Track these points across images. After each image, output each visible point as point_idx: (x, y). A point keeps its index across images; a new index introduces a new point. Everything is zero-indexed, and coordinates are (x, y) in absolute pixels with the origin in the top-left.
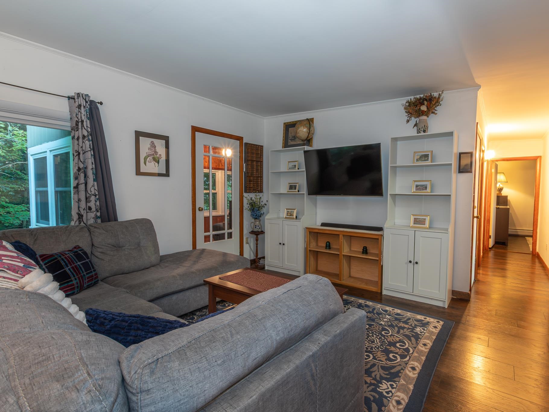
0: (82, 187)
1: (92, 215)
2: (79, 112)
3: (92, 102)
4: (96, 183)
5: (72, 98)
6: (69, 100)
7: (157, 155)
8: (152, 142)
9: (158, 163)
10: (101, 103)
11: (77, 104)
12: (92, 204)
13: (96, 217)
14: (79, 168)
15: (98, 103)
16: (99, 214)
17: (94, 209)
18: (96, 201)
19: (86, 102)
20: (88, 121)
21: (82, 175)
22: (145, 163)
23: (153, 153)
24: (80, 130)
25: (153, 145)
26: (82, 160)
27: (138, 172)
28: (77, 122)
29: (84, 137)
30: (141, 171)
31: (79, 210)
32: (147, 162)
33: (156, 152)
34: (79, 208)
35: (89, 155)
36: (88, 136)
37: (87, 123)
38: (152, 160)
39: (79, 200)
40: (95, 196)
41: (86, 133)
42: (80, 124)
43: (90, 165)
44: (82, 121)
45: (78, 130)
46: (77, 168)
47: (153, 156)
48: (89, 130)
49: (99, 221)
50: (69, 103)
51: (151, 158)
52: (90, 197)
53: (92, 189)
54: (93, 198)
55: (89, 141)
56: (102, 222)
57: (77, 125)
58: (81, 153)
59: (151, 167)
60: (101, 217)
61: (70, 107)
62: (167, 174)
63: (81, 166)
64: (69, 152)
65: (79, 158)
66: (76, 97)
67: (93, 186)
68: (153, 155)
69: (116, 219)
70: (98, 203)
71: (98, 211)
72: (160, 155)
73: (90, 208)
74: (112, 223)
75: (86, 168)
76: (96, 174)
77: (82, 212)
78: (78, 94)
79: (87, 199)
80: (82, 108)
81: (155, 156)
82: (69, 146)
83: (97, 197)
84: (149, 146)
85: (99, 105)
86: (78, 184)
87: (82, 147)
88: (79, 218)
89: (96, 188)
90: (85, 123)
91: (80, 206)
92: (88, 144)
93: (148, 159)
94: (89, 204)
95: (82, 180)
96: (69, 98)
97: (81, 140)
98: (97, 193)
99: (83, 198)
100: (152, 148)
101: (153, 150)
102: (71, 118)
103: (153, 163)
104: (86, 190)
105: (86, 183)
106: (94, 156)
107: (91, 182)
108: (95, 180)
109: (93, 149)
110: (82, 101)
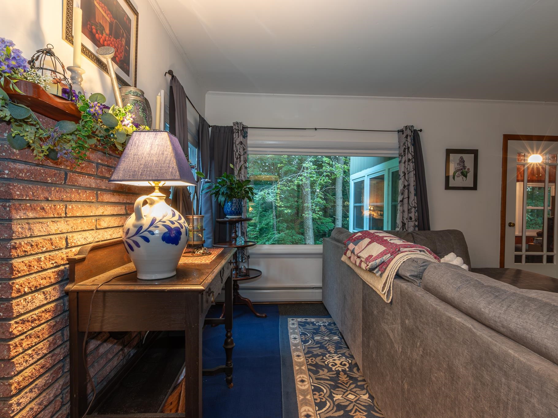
0: (406, 201)
1: (412, 224)
2: (406, 140)
3: (415, 131)
4: (416, 197)
5: (401, 131)
6: (398, 133)
7: (465, 169)
8: (462, 158)
9: (466, 177)
10: (421, 131)
11: (405, 135)
12: (412, 215)
13: (415, 226)
14: (404, 185)
15: (419, 131)
16: (417, 223)
17: (413, 219)
18: (415, 213)
19: (412, 132)
20: (413, 147)
21: (406, 191)
22: (454, 178)
23: (462, 167)
24: (406, 155)
25: (462, 161)
26: (407, 179)
27: (447, 187)
28: (405, 149)
29: (409, 160)
30: (450, 186)
31: (403, 219)
32: (456, 177)
33: (464, 167)
34: (403, 217)
35: (412, 174)
36: (412, 159)
37: (412, 149)
38: (461, 174)
39: (403, 211)
40: (415, 208)
41: (410, 157)
42: (407, 150)
43: (412, 183)
44: (408, 148)
45: (405, 156)
46: (403, 186)
47: (461, 171)
48: (413, 154)
49: (417, 229)
50: (398, 135)
51: (459, 173)
52: (411, 209)
53: (413, 202)
54: (413, 210)
55: (413, 163)
56: (419, 230)
57: (404, 151)
58: (407, 173)
59: (459, 181)
60: (418, 226)
61: (399, 139)
62: (475, 188)
63: (406, 184)
64: (385, 175)
65: (405, 178)
66: (404, 130)
67: (414, 200)
68: (462, 169)
69: (429, 229)
70: (417, 214)
71: (416, 221)
72: (469, 169)
73: (411, 218)
74: (427, 232)
75: (409, 185)
76: (416, 190)
77: (405, 221)
78: (406, 126)
79: (409, 211)
80: (409, 136)
81: (464, 170)
83: (416, 209)
84: (458, 162)
85: (419, 132)
86: (403, 199)
87: (407, 169)
88: (403, 226)
89: (416, 202)
90: (410, 149)
91: (404, 216)
92: (412, 165)
93: (457, 174)
94: (410, 215)
95: (406, 196)
96: (399, 131)
97: (407, 163)
98: (416, 206)
99: (406, 210)
100: (461, 163)
101: (462, 165)
102: (399, 147)
103: (461, 177)
104: (408, 203)
105: (408, 198)
106: (415, 175)
107: (412, 196)
108: (415, 195)
109: (415, 170)
110: (409, 132)
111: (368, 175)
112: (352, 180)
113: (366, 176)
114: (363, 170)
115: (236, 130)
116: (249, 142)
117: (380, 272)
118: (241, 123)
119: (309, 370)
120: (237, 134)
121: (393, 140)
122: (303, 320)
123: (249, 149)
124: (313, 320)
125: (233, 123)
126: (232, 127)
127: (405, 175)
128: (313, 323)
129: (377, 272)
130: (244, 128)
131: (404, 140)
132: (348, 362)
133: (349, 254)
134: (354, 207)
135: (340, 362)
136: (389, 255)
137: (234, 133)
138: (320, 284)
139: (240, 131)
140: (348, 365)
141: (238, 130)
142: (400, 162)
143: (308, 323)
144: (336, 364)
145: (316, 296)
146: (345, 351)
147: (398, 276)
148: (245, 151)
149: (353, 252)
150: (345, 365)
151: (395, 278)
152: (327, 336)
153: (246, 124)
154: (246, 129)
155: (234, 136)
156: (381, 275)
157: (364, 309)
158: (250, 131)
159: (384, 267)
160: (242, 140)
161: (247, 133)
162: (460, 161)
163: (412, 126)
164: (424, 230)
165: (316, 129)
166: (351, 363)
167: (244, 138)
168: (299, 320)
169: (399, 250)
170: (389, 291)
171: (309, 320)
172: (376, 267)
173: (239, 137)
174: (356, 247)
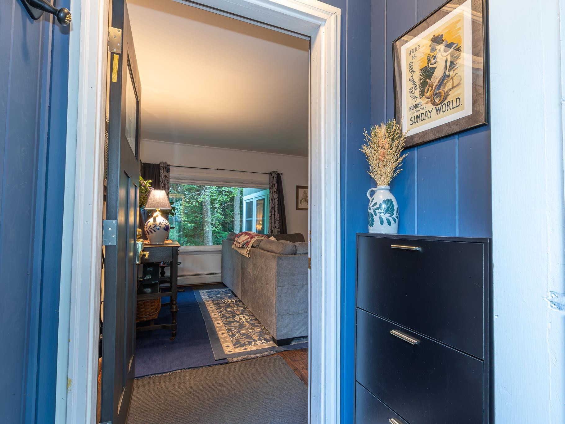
0: (273, 216)
1: (276, 230)
2: (273, 180)
3: (278, 174)
8: (305, 191)
10: (282, 174)
11: (272, 176)
13: (278, 232)
16: (279, 230)
17: (277, 227)
19: (276, 175)
20: (277, 184)
21: (273, 210)
22: (301, 203)
24: (273, 189)
27: (298, 209)
28: (272, 184)
29: (275, 192)
30: (299, 207)
31: (271, 228)
34: (271, 226)
35: (276, 200)
37: (276, 185)
40: (278, 221)
41: (275, 190)
42: (273, 186)
43: (277, 206)
44: (274, 184)
46: (271, 207)
48: (277, 188)
49: (279, 233)
50: (269, 176)
51: (304, 200)
52: (276, 221)
54: (277, 222)
55: (277, 194)
56: (280, 234)
57: (272, 186)
60: (280, 232)
61: (270, 178)
64: (264, 198)
65: (272, 202)
66: (272, 173)
67: (277, 216)
68: (305, 198)
69: (286, 233)
70: (279, 225)
71: (279, 229)
73: (276, 227)
75: (275, 207)
76: (278, 210)
77: (273, 229)
78: (273, 171)
79: (275, 222)
80: (274, 178)
81: (306, 199)
82: (265, 195)
83: (279, 221)
84: (303, 193)
85: (281, 175)
86: (271, 215)
87: (274, 197)
88: (271, 232)
89: (279, 217)
90: (275, 185)
91: (272, 226)
94: (275, 225)
95: (273, 213)
96: (269, 174)
97: (273, 193)
98: (279, 219)
99: (273, 222)
102: (269, 183)
104: (274, 218)
105: (274, 214)
106: (278, 201)
107: (276, 214)
108: (278, 213)
109: (278, 198)
110: (274, 175)
111: (255, 198)
112: (245, 200)
113: (254, 198)
114: (252, 193)
115: (162, 167)
116: (170, 175)
117: (246, 246)
118: (165, 163)
119: (214, 305)
120: (163, 170)
121: (266, 179)
122: (209, 290)
123: (171, 180)
124: (215, 290)
125: (160, 162)
126: (159, 164)
127: (272, 201)
128: (216, 291)
129: (245, 246)
130: (168, 166)
131: (272, 179)
132: (235, 300)
133: (235, 243)
134: (246, 221)
135: (231, 300)
136: (250, 239)
137: (160, 169)
138: (220, 271)
139: (165, 168)
140: (235, 301)
141: (164, 167)
142: (270, 192)
143: (213, 291)
144: (229, 302)
145: (217, 279)
146: (234, 298)
147: (252, 247)
148: (168, 181)
149: (237, 241)
150: (233, 301)
151: (251, 247)
152: (224, 295)
153: (169, 163)
154: (169, 167)
155: (161, 171)
156: (247, 247)
157: (242, 268)
158: (171, 168)
159: (248, 244)
160: (166, 175)
161: (169, 169)
162: (304, 193)
163: (276, 171)
164: (283, 234)
165: (217, 169)
166: (237, 300)
167: (168, 173)
168: (207, 291)
169: (254, 237)
170: (249, 252)
171: (213, 290)
172: (245, 245)
173: (164, 172)
174: (239, 239)
